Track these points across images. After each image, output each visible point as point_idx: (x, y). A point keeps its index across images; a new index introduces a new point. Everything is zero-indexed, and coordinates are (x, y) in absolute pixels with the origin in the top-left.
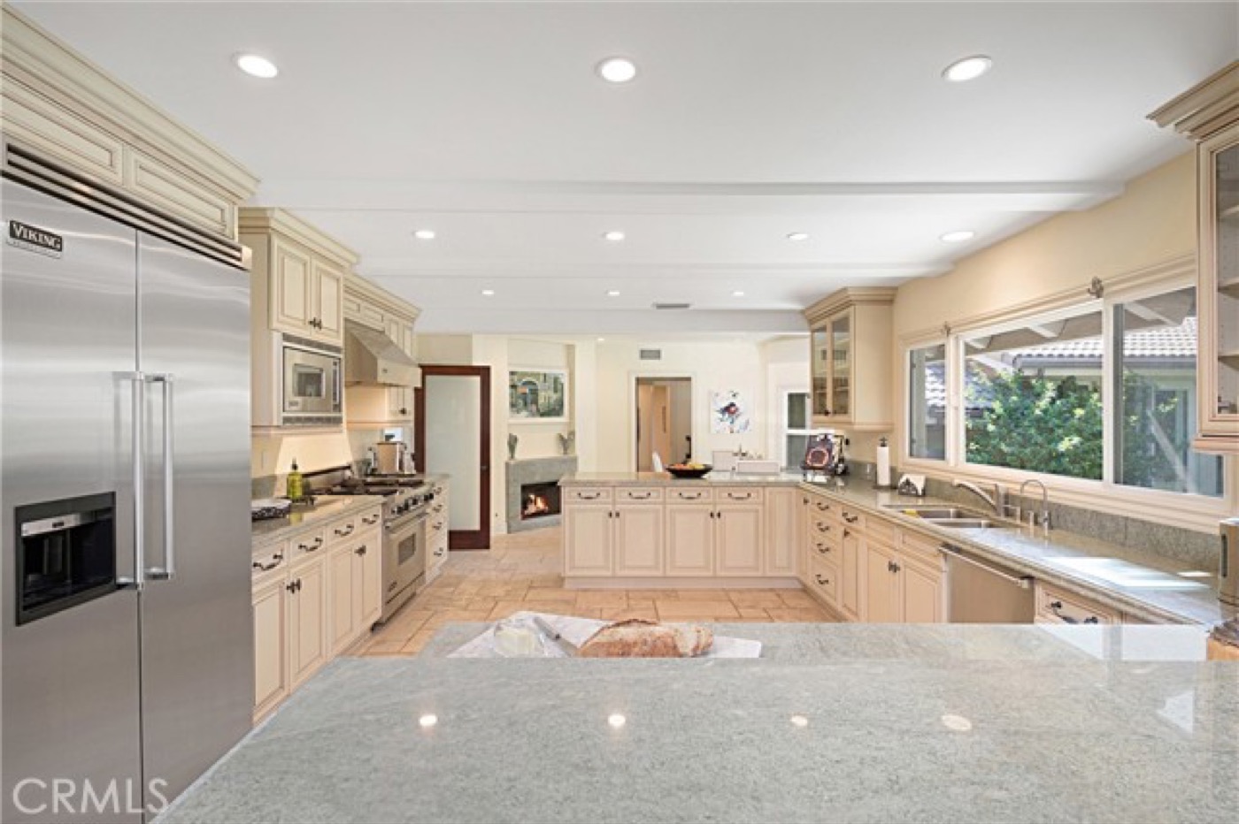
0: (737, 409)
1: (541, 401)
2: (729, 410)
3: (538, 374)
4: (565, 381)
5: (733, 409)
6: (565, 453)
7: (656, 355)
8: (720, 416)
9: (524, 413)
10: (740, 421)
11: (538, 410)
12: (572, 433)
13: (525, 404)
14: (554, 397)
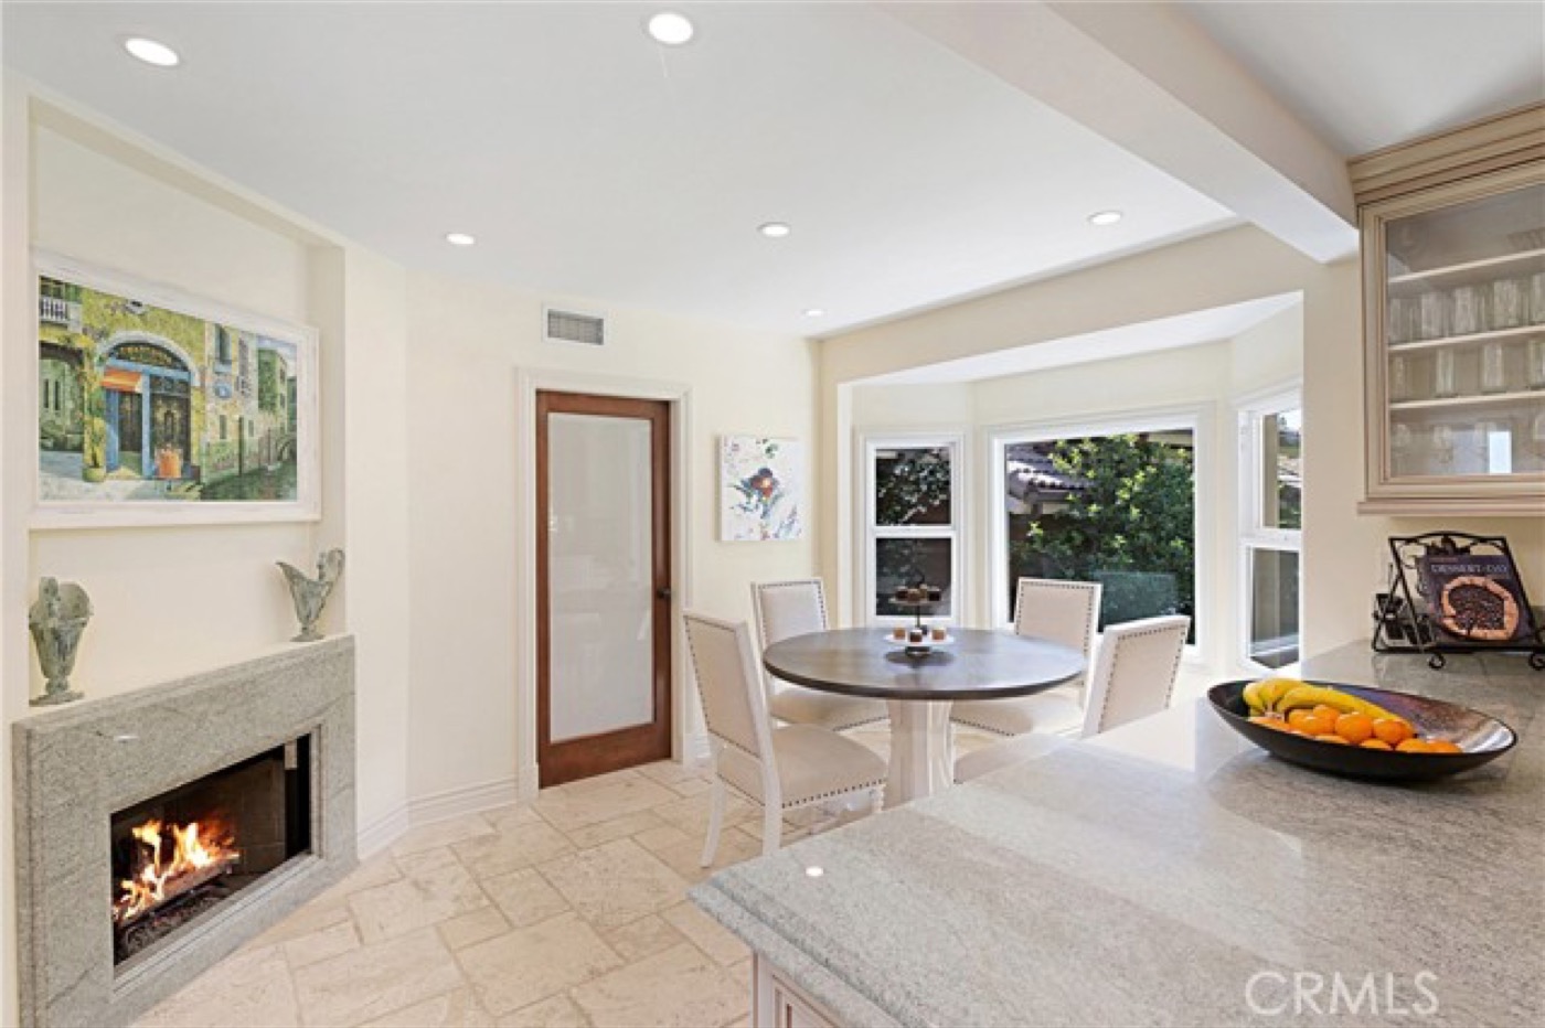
0: (775, 483)
1: (204, 434)
2: (759, 484)
3: (196, 322)
4: (302, 368)
5: (766, 483)
6: (308, 627)
7: (592, 330)
8: (743, 499)
9: (123, 482)
10: (780, 511)
11: (192, 473)
12: (336, 559)
13: (130, 442)
14: (263, 423)
